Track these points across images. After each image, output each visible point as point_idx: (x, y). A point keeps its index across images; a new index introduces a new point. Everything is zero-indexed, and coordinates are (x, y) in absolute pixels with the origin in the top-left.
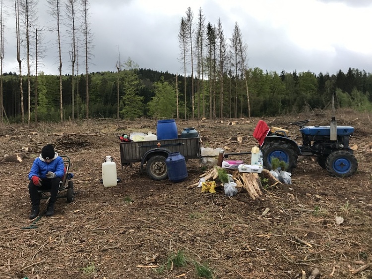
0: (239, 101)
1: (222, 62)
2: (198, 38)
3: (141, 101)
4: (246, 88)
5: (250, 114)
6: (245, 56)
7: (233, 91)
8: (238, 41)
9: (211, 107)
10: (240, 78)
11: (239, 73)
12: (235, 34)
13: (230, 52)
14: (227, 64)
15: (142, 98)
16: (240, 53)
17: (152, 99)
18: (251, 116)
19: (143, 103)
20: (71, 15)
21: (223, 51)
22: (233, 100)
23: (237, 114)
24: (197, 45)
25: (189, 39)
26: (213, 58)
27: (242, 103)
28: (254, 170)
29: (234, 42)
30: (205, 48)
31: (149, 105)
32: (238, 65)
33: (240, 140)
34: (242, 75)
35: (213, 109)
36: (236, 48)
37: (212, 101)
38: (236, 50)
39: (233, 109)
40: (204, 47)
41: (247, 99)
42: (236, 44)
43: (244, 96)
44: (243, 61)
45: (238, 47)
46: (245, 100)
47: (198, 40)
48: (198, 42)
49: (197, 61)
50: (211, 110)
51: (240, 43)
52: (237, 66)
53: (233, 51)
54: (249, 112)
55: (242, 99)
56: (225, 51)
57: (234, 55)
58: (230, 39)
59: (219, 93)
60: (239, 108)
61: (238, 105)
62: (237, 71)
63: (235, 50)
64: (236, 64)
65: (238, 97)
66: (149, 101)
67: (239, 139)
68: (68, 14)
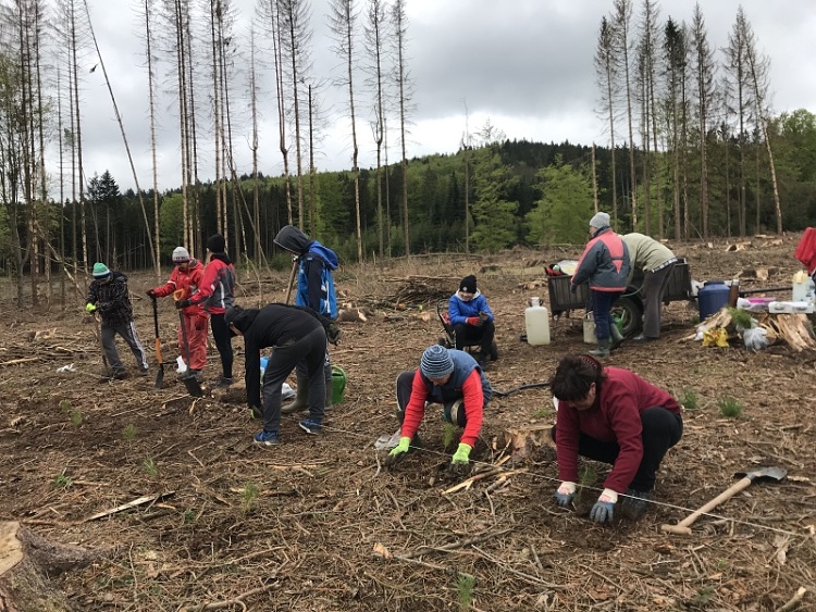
0: (750, 197)
1: (703, 108)
2: (642, 60)
3: (512, 211)
4: (769, 163)
5: (780, 225)
6: (763, 87)
7: (736, 174)
8: (744, 52)
9: (677, 215)
10: (751, 139)
11: (750, 128)
12: (738, 36)
13: (725, 80)
14: (717, 109)
15: (513, 205)
16: (750, 81)
17: (536, 206)
18: (784, 230)
19: (516, 215)
20: (374, 48)
21: (706, 81)
22: (734, 194)
23: (747, 227)
24: (639, 75)
25: (622, 64)
26: (679, 100)
27: (758, 199)
28: (800, 309)
29: (733, 55)
30: (660, 79)
31: (530, 220)
32: (747, 110)
33: (764, 274)
34: (756, 133)
35: (682, 218)
36: (740, 69)
37: (681, 199)
38: (740, 75)
39: (734, 215)
40: (657, 78)
41: (773, 189)
42: (739, 60)
43: (763, 182)
44: (760, 98)
45: (746, 67)
46: (766, 192)
47: (643, 63)
48: (641, 69)
49: (640, 112)
50: (678, 221)
51: (750, 55)
52: (742, 113)
53: (733, 79)
54: (780, 221)
55: (757, 191)
56: (710, 81)
57: (736, 87)
58: (723, 50)
59: (699, 181)
60: (751, 213)
61: (747, 206)
62: (745, 126)
63: (736, 74)
64: (741, 108)
65: (747, 185)
66: (529, 211)
67: (762, 274)
68: (369, 46)
